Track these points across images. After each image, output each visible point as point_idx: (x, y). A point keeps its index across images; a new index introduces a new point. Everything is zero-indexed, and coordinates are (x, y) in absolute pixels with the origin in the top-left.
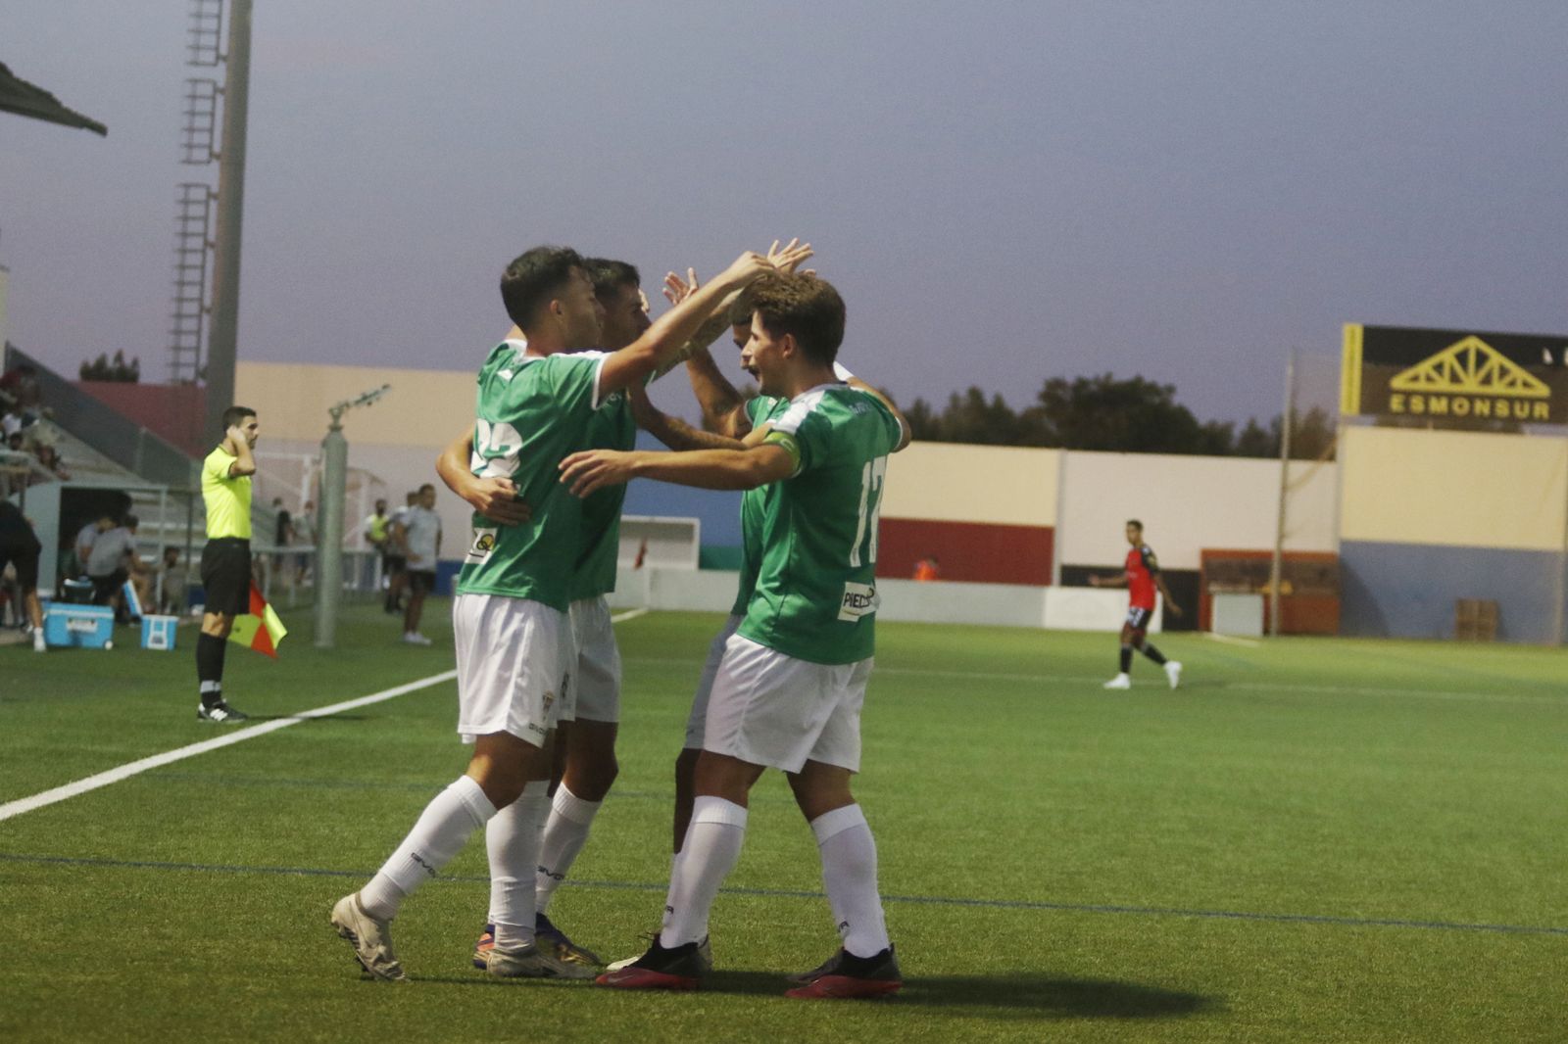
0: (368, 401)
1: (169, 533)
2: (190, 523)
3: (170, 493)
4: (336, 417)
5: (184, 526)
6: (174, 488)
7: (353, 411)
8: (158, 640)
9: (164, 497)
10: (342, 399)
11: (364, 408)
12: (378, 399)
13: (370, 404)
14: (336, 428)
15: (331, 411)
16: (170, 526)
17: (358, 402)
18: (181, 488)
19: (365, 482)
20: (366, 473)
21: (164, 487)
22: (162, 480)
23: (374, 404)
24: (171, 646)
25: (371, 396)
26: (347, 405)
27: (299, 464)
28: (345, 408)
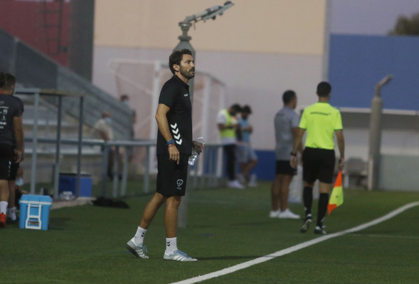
0: (212, 15)
1: (41, 128)
2: (59, 120)
3: (41, 94)
4: (185, 30)
5: (54, 123)
6: (45, 91)
7: (200, 24)
8: (34, 222)
9: (37, 98)
10: (190, 14)
11: (210, 21)
12: (221, 14)
13: (214, 18)
14: (185, 39)
15: (180, 24)
16: (41, 122)
17: (203, 17)
18: (51, 91)
19: (207, 83)
20: (208, 75)
21: (37, 90)
22: (37, 85)
23: (218, 17)
24: (45, 228)
25: (214, 12)
26: (195, 19)
27: (150, 68)
28: (193, 22)
